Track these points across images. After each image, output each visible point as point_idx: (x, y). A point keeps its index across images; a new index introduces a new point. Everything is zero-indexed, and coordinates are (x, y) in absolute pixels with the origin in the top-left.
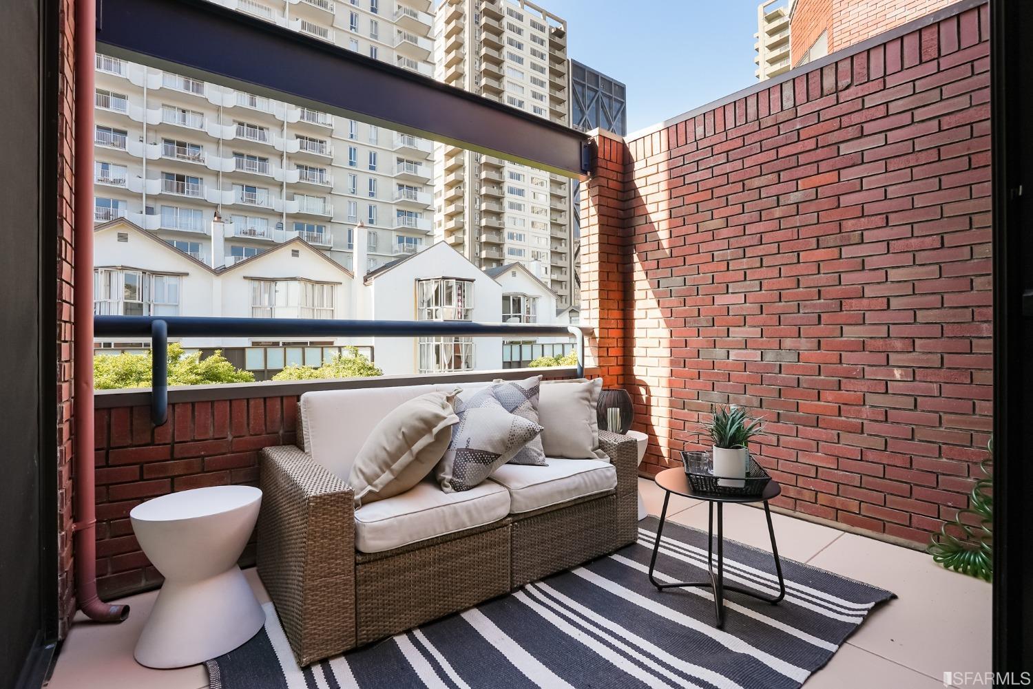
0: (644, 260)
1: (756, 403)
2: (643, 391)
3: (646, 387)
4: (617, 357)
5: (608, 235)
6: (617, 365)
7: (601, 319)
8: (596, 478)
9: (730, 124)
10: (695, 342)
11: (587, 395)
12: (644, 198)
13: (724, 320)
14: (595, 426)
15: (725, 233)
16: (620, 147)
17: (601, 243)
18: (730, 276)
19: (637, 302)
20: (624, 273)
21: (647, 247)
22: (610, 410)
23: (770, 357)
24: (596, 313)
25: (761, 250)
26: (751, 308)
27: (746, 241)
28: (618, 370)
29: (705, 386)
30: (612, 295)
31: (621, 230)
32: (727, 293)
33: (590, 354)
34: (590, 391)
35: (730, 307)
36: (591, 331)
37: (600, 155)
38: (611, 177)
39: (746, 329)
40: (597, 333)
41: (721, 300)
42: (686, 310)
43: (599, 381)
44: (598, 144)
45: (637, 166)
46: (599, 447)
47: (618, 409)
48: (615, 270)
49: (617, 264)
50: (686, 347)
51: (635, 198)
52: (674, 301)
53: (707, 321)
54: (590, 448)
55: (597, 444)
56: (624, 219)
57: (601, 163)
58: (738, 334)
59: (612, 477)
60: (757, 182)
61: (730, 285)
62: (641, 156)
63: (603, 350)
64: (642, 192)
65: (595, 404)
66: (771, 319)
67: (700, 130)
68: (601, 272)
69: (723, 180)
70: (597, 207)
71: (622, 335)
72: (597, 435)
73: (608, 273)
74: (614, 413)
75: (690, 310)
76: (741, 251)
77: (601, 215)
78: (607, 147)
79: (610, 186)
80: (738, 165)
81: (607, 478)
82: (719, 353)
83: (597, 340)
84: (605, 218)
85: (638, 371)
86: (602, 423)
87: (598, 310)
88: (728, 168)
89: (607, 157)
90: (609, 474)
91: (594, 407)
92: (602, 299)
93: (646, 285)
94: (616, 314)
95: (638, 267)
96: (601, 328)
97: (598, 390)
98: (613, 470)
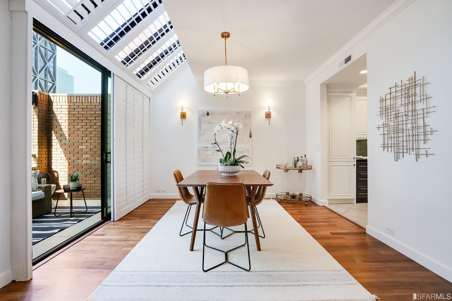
0: (56, 133)
1: (89, 173)
2: (55, 173)
3: (57, 172)
4: (45, 163)
5: (42, 125)
6: (45, 166)
7: (38, 151)
8: (38, 195)
9: (84, 101)
10: (73, 158)
11: (34, 175)
12: (56, 115)
13: (81, 153)
14: (37, 183)
15: (82, 130)
16: (47, 97)
17: (39, 127)
18: (83, 141)
19: (53, 146)
20: (48, 137)
21: (57, 130)
22: (42, 179)
23: (93, 162)
24: (37, 150)
25: (91, 135)
26: (88, 150)
27: (87, 132)
28: (46, 167)
29: (76, 170)
30: (43, 144)
31: (47, 123)
32: (82, 145)
33: (34, 163)
34: (35, 174)
35: (83, 149)
36: (35, 155)
37: (39, 99)
38: (43, 106)
39: (87, 155)
40: (37, 156)
41: (80, 147)
42: (70, 149)
43: (39, 171)
44: (38, 95)
45: (54, 104)
46: (39, 188)
47: (45, 179)
48: (45, 136)
49: (46, 134)
50: (70, 159)
51: (53, 114)
52: (66, 147)
53: (76, 153)
54: (35, 189)
55: (38, 187)
56: (48, 120)
57: (39, 101)
58: (85, 156)
59: (43, 194)
60: (90, 118)
61: (83, 143)
62: (55, 101)
63: (39, 161)
64: (56, 112)
65: (37, 177)
66: (93, 153)
67: (75, 100)
68: (39, 136)
69: (81, 115)
70: (37, 116)
71: (47, 156)
72: (38, 185)
73: (42, 137)
74: (44, 180)
75: (71, 149)
76: (86, 135)
77: (39, 118)
78: (42, 97)
79: (43, 109)
80: (85, 112)
81: (42, 195)
82: (80, 161)
83: (37, 158)
84: (41, 119)
85: (54, 168)
86: (40, 182)
87: (38, 149)
88: (83, 113)
89: (42, 99)
90: (42, 194)
91: (36, 178)
92: (39, 145)
93: (57, 141)
94: (45, 150)
95: (54, 135)
96: (39, 154)
97: (38, 173)
98: (43, 193)
